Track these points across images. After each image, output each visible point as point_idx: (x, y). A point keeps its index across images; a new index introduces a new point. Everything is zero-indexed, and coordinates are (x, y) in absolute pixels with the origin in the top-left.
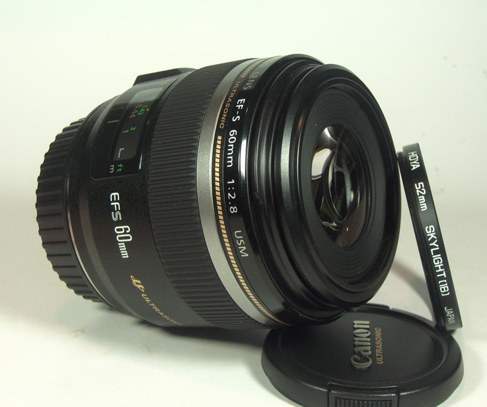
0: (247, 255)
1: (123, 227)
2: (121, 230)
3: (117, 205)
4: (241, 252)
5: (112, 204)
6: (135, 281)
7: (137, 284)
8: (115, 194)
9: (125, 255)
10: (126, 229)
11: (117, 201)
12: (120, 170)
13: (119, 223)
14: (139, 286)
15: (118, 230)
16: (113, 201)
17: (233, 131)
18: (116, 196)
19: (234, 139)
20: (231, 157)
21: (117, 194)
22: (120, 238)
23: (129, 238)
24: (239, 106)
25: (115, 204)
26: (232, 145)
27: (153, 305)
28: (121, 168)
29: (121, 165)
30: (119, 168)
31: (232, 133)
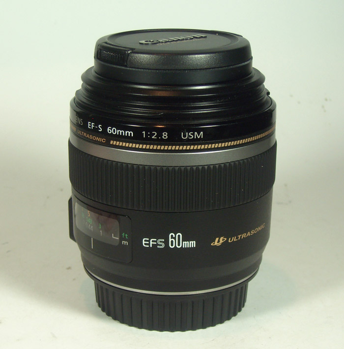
0: (202, 133)
1: (170, 240)
2: (172, 241)
3: (153, 241)
4: (199, 137)
5: (151, 246)
6: (216, 243)
7: (219, 241)
8: (144, 242)
9: (192, 244)
10: (172, 237)
11: (149, 241)
12: (126, 235)
13: (166, 242)
14: (221, 241)
15: (172, 245)
16: (149, 244)
17: (108, 130)
18: (145, 241)
19: (114, 130)
20: (126, 132)
21: (144, 239)
22: (179, 245)
23: (179, 236)
24: (92, 126)
25: (151, 243)
26: (118, 131)
27: (239, 236)
28: (125, 234)
29: (123, 234)
30: (125, 236)
31: (110, 131)
